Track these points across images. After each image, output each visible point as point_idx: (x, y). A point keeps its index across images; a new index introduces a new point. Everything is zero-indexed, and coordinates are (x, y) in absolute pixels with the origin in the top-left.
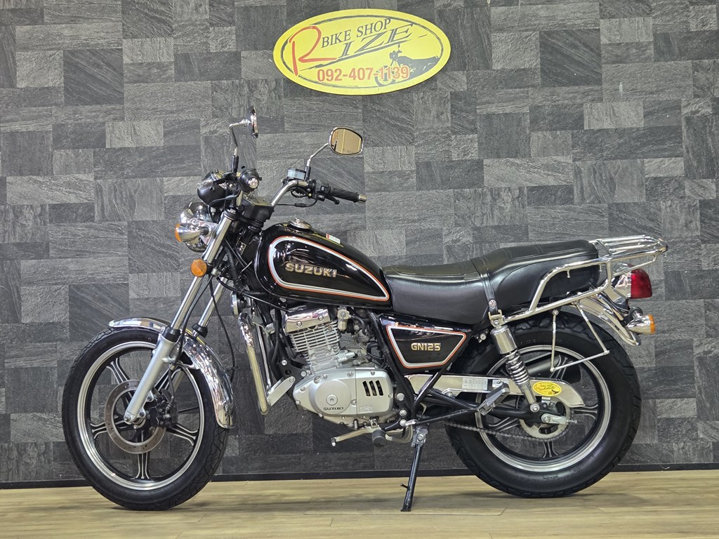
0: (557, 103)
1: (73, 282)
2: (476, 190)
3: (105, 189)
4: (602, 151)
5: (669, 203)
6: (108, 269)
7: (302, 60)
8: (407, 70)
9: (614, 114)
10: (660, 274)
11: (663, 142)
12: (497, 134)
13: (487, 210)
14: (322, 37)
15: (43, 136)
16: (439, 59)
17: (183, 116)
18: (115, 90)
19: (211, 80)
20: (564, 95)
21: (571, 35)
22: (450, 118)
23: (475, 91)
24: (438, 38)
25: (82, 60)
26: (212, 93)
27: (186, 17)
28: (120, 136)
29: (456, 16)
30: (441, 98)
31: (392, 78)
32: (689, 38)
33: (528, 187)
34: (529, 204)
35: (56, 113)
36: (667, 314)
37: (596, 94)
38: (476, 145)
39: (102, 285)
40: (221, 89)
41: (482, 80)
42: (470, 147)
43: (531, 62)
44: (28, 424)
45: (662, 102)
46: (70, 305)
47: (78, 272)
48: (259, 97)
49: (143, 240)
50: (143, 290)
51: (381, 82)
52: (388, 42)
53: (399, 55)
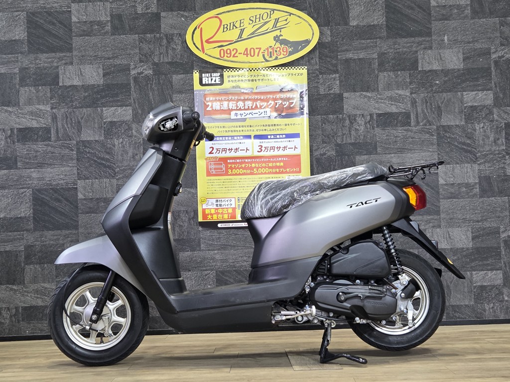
0: (398, 51)
1: (35, 186)
2: (337, 117)
3: (59, 117)
4: (431, 86)
5: (482, 125)
6: (62, 176)
9: (441, 59)
10: (475, 178)
11: (477, 79)
12: (353, 74)
13: (346, 131)
15: (12, 77)
17: (117, 62)
18: (65, 42)
19: (139, 34)
20: (404, 44)
22: (318, 62)
23: (337, 42)
24: (310, 25)
25: (41, 19)
26: (139, 44)
28: (70, 77)
32: (497, 1)
33: (376, 114)
34: (378, 126)
35: (21, 59)
36: (480, 208)
37: (427, 43)
38: (338, 82)
39: (57, 189)
40: (146, 41)
41: (342, 33)
42: (333, 84)
43: (379, 20)
44: (3, 293)
45: (477, 49)
46: (33, 204)
47: (39, 179)
48: (175, 47)
49: (88, 155)
50: (88, 192)
51: (267, 58)
52: (272, 28)
53: (281, 38)
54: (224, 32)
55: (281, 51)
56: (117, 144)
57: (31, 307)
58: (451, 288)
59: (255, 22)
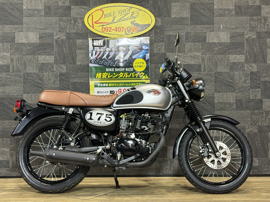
0: (196, 32)
1: (0, 96)
3: (15, 59)
4: (213, 51)
5: (238, 72)
6: (15, 91)
9: (218, 37)
10: (234, 100)
11: (237, 48)
12: (172, 43)
16: (150, 25)
17: (47, 31)
18: (19, 19)
19: (59, 17)
20: (199, 28)
21: (203, 5)
22: (154, 36)
23: (164, 25)
24: (150, 16)
25: (7, 7)
26: (59, 22)
28: (21, 38)
32: (249, 8)
33: (183, 64)
36: (236, 116)
37: (212, 28)
38: (164, 47)
39: (12, 98)
40: (63, 20)
41: (167, 21)
42: (161, 48)
43: (187, 15)
45: (237, 32)
47: (3, 92)
48: (78, 25)
49: (29, 80)
50: (29, 100)
51: (127, 33)
52: (130, 17)
53: (135, 22)
54: (104, 18)
55: (135, 29)
56: (45, 75)
59: (121, 13)
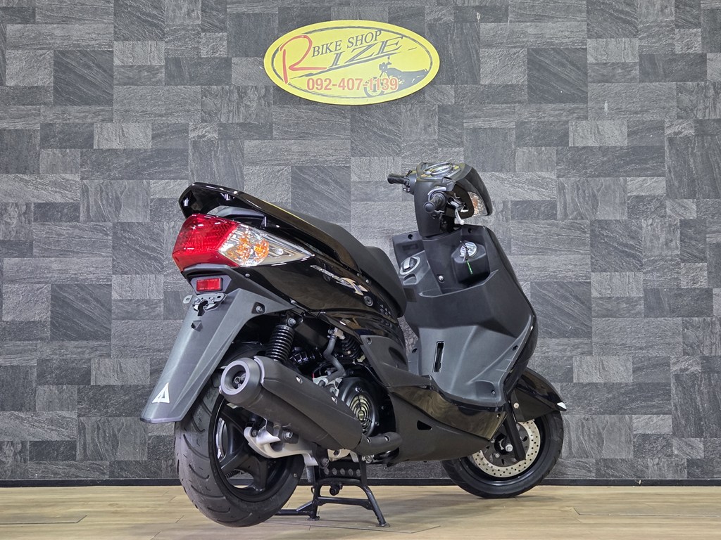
0: (542, 120)
1: (56, 281)
3: (92, 190)
4: (585, 168)
5: (651, 221)
6: (92, 269)
7: (292, 68)
8: (396, 83)
9: (599, 132)
10: (640, 291)
11: (645, 161)
12: (483, 147)
14: (313, 46)
15: (31, 135)
16: (428, 72)
17: (172, 120)
18: (104, 91)
19: (202, 85)
20: (550, 111)
21: (558, 53)
22: (437, 131)
23: (463, 105)
24: (428, 52)
25: (73, 60)
26: (202, 98)
27: (178, 22)
28: (108, 138)
29: (446, 31)
30: (429, 111)
31: (381, 89)
32: (674, 60)
33: (512, 201)
34: (513, 218)
35: (44, 112)
36: (645, 331)
37: (582, 112)
38: (462, 158)
39: (84, 285)
40: (211, 94)
41: (469, 94)
43: (519, 79)
44: (5, 423)
45: (646, 122)
46: (51, 304)
47: (61, 271)
48: (249, 103)
49: (128, 242)
50: (126, 291)
51: (370, 93)
52: (378, 54)
56: (166, 228)
57: (43, 442)
58: (604, 436)
